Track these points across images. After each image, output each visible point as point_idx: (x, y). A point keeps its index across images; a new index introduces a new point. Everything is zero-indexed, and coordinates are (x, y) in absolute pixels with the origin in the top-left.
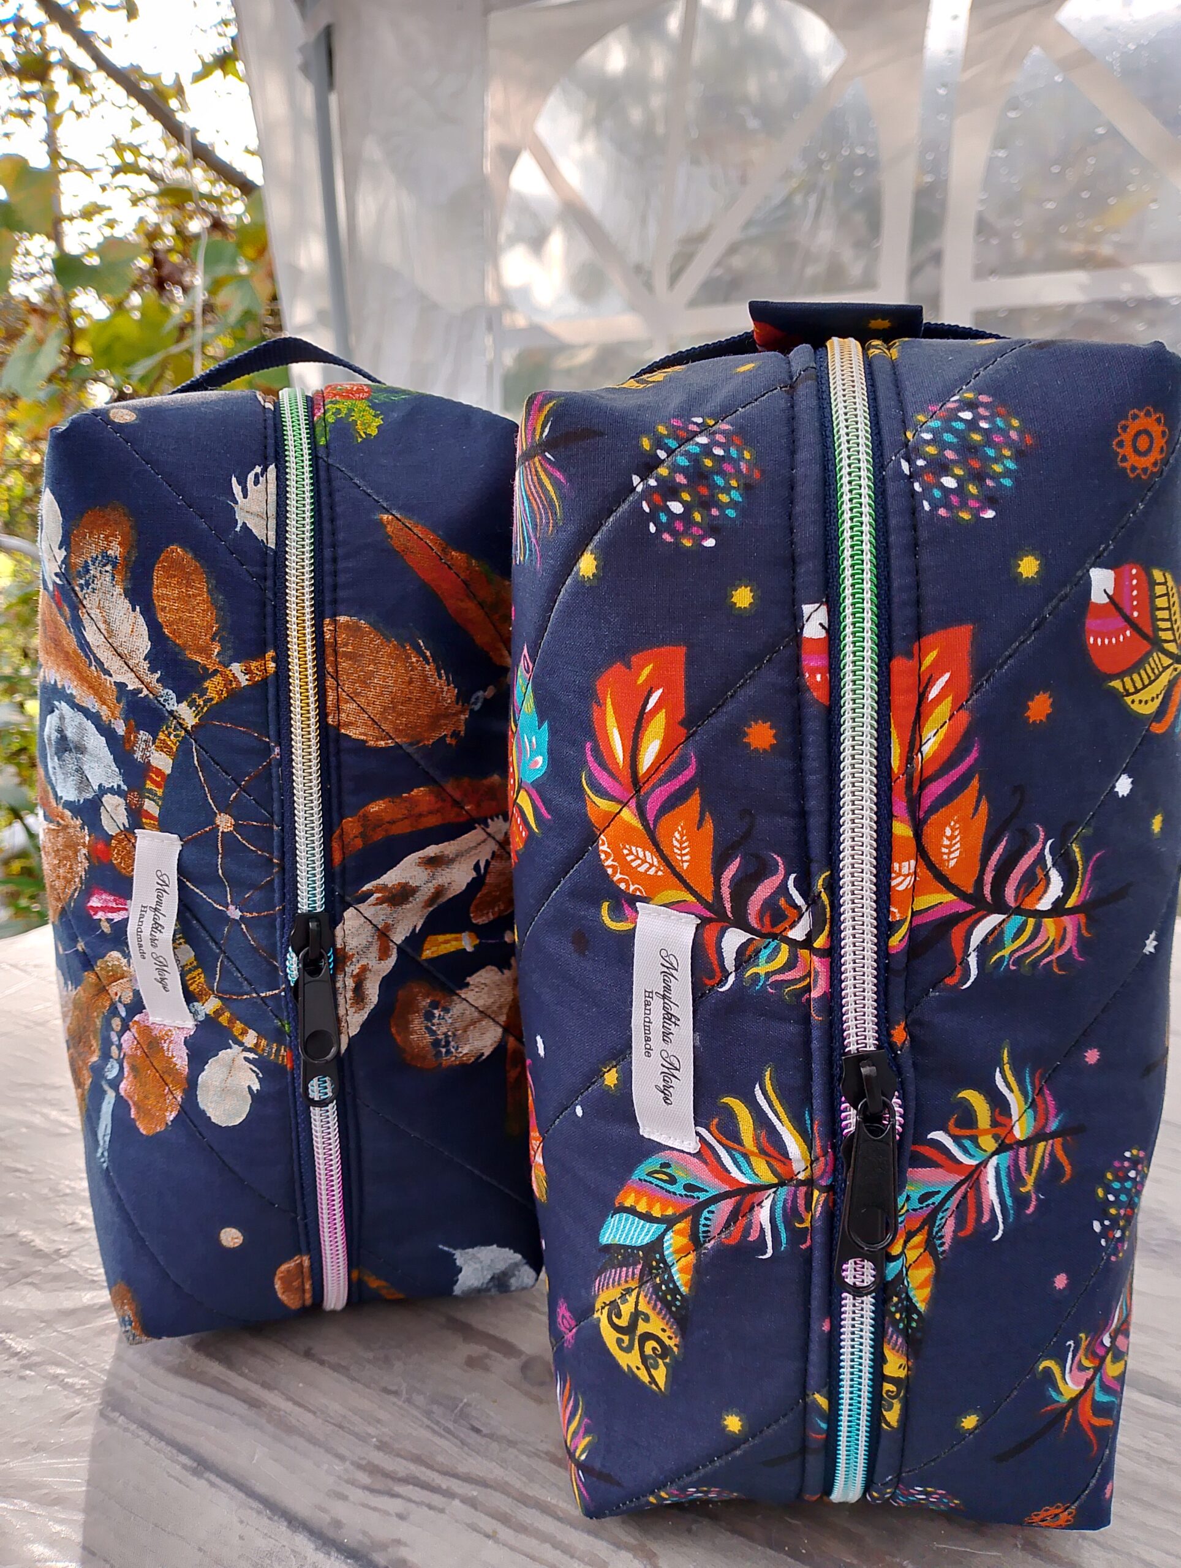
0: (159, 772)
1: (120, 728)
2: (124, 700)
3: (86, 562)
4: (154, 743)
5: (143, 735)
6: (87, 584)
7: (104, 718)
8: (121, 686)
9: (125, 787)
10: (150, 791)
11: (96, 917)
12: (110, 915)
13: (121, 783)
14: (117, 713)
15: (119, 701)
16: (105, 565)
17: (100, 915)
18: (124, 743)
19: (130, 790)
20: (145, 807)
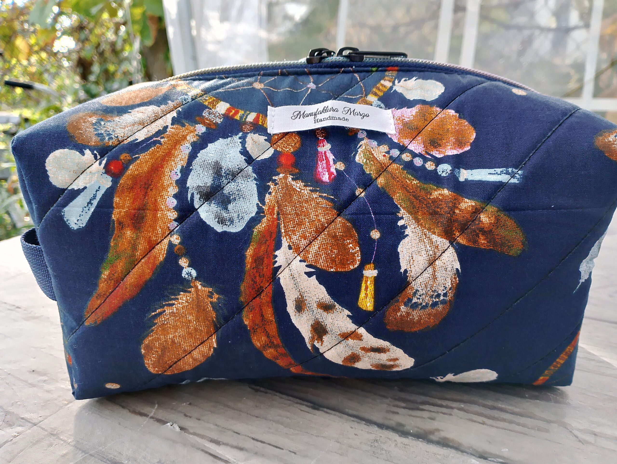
0: (229, 110)
1: (201, 129)
2: (184, 121)
3: (96, 134)
4: (211, 109)
5: (205, 114)
6: (109, 135)
7: (195, 139)
8: (174, 121)
9: (240, 134)
10: (241, 118)
11: (335, 173)
12: (331, 162)
13: (238, 136)
14: (192, 128)
15: (183, 125)
16: (101, 124)
17: (333, 170)
18: (211, 129)
19: (241, 130)
20: (252, 121)
